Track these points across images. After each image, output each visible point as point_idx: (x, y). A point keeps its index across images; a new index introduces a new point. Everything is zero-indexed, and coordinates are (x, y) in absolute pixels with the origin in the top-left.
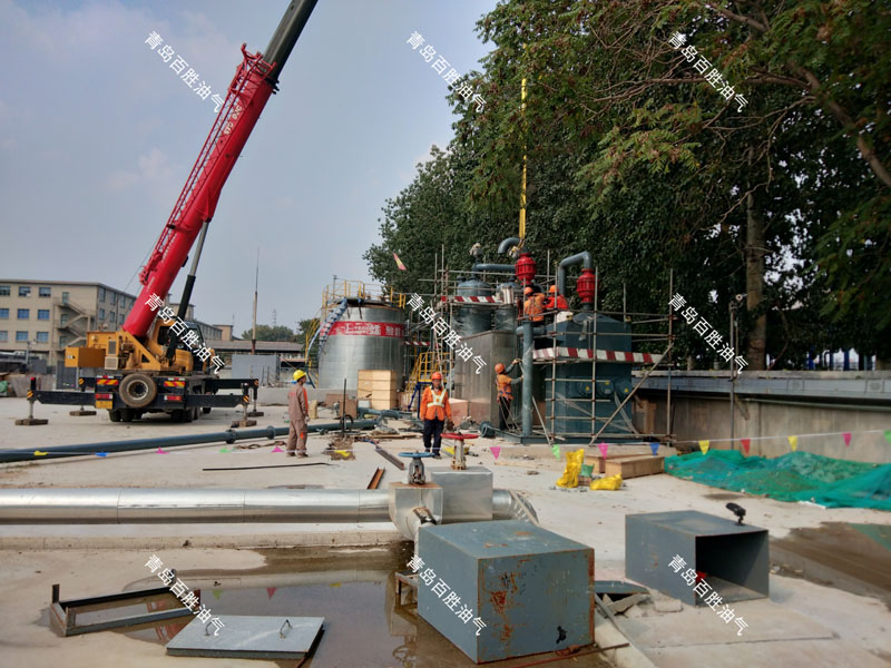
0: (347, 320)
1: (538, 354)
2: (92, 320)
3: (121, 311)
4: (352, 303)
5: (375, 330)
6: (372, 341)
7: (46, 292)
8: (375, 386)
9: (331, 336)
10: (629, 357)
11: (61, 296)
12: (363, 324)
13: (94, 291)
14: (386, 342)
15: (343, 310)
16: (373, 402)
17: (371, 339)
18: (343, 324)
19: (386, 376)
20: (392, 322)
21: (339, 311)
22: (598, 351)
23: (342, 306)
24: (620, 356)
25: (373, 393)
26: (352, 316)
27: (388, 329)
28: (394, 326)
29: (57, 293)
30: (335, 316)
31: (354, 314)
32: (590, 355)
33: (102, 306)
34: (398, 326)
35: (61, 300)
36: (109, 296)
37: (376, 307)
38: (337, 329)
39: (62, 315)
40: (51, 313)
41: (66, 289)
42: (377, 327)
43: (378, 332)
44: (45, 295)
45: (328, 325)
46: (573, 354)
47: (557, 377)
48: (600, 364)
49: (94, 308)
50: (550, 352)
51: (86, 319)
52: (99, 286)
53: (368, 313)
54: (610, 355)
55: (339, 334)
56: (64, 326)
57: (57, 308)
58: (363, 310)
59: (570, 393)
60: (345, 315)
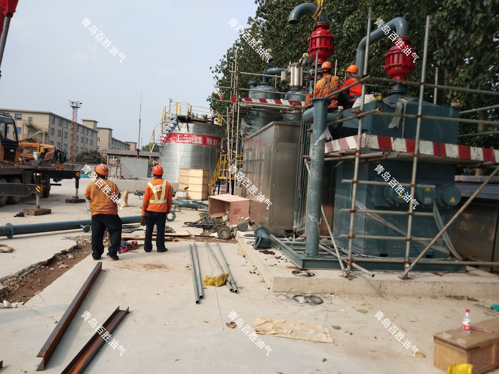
0: (178, 132)
1: (331, 147)
2: (46, 134)
3: (65, 130)
4: (181, 119)
5: (199, 140)
6: (196, 148)
7: (19, 117)
8: (191, 181)
9: (167, 144)
10: (465, 153)
11: (28, 119)
12: (189, 136)
13: (47, 117)
14: (207, 149)
15: (175, 125)
16: (189, 193)
17: (197, 146)
18: (175, 135)
19: (200, 173)
20: (212, 135)
21: (172, 125)
22: (422, 142)
23: (174, 121)
24: (452, 151)
25: (189, 186)
26: (182, 129)
27: (209, 140)
28: (213, 138)
29: (25, 117)
30: (170, 129)
31: (183, 128)
32: (411, 147)
33: (53, 126)
34: (216, 138)
35: (28, 122)
36: (57, 121)
37: (201, 123)
38: (171, 139)
39: (29, 131)
40: (22, 129)
41: (31, 116)
42: (200, 138)
43: (200, 142)
44: (18, 119)
45: (165, 135)
46: (385, 145)
47: (359, 178)
48: (424, 163)
49: (47, 127)
50: (352, 143)
51: (43, 133)
52: (51, 114)
53: (194, 128)
54: (439, 149)
55: (173, 142)
56: (29, 138)
57: (25, 126)
58: (191, 125)
59: (373, 200)
60: (177, 128)
